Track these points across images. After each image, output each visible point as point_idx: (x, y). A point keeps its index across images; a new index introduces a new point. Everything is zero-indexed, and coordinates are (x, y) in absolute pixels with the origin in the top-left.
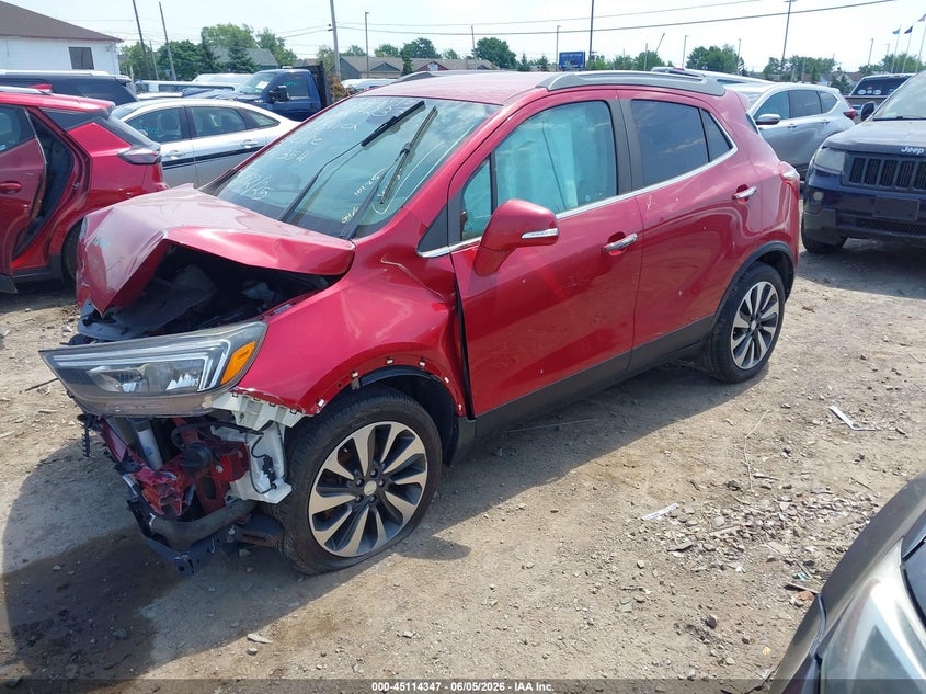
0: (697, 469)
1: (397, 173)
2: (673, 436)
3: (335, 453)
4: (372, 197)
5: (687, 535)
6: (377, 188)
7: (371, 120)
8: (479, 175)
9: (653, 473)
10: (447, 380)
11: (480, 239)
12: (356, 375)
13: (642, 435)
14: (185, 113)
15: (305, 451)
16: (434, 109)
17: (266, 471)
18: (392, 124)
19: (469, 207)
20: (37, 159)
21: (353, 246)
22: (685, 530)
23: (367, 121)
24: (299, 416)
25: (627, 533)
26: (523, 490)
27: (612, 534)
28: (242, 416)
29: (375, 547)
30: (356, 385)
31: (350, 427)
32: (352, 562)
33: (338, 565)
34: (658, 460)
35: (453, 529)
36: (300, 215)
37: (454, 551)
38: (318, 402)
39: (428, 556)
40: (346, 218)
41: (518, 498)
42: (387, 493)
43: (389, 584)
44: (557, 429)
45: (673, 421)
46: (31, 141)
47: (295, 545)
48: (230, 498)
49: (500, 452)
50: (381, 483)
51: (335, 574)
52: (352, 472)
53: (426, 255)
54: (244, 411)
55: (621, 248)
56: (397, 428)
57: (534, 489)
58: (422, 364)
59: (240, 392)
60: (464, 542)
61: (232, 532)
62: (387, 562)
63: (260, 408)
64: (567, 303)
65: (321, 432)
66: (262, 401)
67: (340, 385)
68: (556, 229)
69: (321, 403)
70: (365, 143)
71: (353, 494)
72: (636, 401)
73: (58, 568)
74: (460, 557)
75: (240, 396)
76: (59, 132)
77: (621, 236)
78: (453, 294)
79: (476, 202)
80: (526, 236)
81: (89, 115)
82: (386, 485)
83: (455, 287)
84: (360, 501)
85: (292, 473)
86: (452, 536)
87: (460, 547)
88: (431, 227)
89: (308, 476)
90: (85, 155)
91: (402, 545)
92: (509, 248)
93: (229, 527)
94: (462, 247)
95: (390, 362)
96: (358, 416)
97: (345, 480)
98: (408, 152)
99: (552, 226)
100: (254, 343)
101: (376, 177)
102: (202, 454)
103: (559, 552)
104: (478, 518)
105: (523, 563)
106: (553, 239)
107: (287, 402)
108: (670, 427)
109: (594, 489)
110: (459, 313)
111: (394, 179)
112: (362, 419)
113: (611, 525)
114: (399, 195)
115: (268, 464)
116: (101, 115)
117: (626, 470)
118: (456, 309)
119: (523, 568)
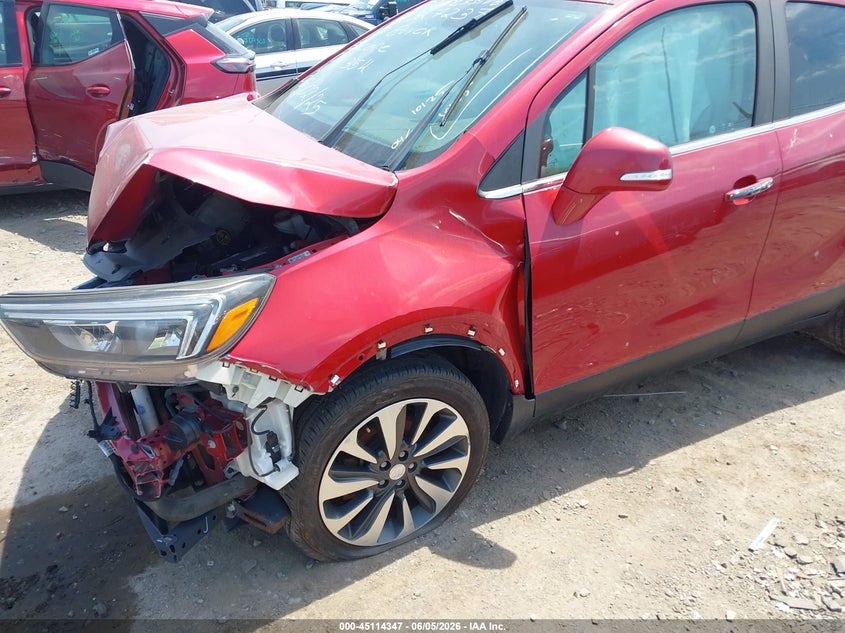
0: (812, 478)
1: (466, 87)
2: (783, 426)
3: (354, 434)
4: (431, 118)
5: (798, 578)
6: (439, 106)
7: (447, 23)
8: (572, 93)
9: (754, 475)
10: (502, 352)
11: (563, 176)
12: (383, 345)
13: (743, 420)
14: (291, 24)
15: (316, 429)
16: (524, 10)
17: (269, 450)
18: (471, 26)
19: (556, 135)
20: (124, 62)
21: (396, 181)
22: (795, 569)
23: (443, 25)
24: (306, 394)
25: (716, 563)
26: (589, 481)
27: (695, 561)
28: (236, 389)
29: (399, 537)
30: (383, 355)
31: (374, 404)
32: (369, 552)
33: (354, 554)
34: (761, 458)
35: (495, 524)
36: (349, 136)
37: (493, 557)
38: (331, 377)
39: (461, 557)
40: (397, 143)
41: (579, 491)
42: (417, 478)
43: (408, 591)
44: (636, 400)
45: (783, 405)
46: (121, 45)
47: (301, 532)
48: (231, 470)
49: (564, 425)
50: (412, 466)
51: (349, 565)
52: (374, 453)
53: (489, 195)
54: (236, 384)
55: (749, 196)
56: (434, 406)
57: (602, 482)
58: (472, 333)
59: (232, 361)
60: (506, 543)
61: (232, 508)
62: (411, 559)
63: (259, 381)
64: (667, 255)
65: (337, 408)
66: (260, 374)
67: (361, 358)
68: (668, 171)
69: (335, 380)
70: (434, 51)
71: (375, 478)
72: (736, 373)
73: (64, 509)
74: (499, 568)
75: (233, 366)
76: (158, 38)
77: (750, 180)
78: (521, 246)
79: (565, 127)
80: (625, 178)
81: (188, 21)
82: (418, 469)
83: (525, 238)
84: (384, 486)
85: (301, 455)
86: (494, 532)
87: (502, 551)
88: (500, 158)
89: (318, 460)
90: (181, 62)
91: (432, 535)
92: (601, 192)
93: (229, 503)
94: (541, 186)
95: (428, 330)
96: (385, 391)
97: (366, 463)
98: (483, 62)
99: (664, 166)
100: (255, 301)
101: (441, 92)
102: (186, 429)
103: (624, 579)
104: (528, 511)
105: (575, 588)
106: (664, 183)
107: (290, 377)
108: (778, 413)
109: (676, 490)
110: (526, 271)
111: (461, 94)
112: (390, 396)
113: (695, 546)
114: (466, 116)
115: (272, 441)
116: (198, 23)
117: (717, 468)
118: (523, 265)
119: (575, 594)
